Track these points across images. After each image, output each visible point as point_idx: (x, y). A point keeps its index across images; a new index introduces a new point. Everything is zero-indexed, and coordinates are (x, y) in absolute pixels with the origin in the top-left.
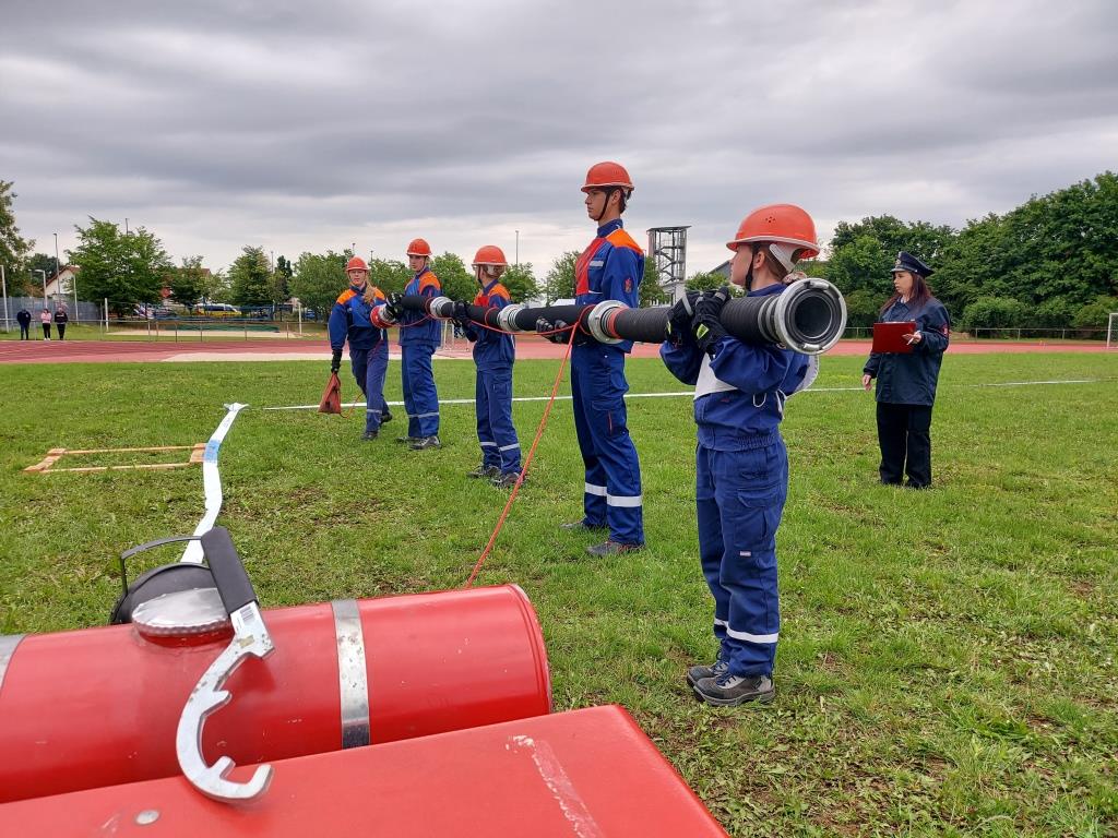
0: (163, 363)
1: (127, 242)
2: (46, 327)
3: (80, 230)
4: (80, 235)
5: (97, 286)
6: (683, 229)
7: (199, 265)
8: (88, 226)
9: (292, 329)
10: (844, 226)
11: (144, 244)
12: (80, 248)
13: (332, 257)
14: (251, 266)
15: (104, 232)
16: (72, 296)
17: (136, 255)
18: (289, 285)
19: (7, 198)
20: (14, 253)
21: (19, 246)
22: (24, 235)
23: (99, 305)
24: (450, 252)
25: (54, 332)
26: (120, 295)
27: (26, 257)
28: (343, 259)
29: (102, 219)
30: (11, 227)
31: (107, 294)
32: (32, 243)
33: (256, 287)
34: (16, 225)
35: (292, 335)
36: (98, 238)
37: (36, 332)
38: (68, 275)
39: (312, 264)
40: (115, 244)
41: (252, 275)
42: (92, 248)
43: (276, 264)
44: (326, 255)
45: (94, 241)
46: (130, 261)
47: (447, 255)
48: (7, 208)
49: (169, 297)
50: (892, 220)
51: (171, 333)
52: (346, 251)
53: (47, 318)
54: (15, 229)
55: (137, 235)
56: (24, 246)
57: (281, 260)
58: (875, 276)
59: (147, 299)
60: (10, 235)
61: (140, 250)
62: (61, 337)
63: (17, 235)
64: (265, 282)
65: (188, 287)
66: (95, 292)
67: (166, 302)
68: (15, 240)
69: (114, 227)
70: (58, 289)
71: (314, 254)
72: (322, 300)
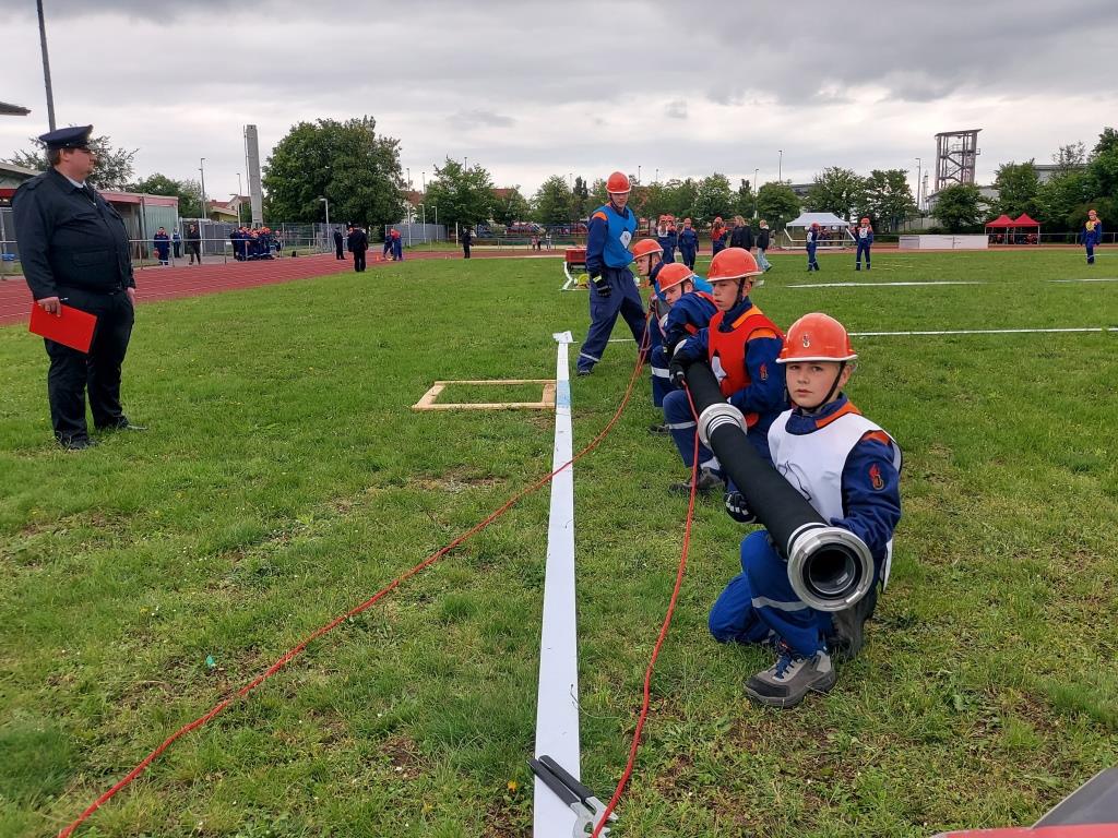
1: (469, 177)
3: (437, 169)
4: (437, 173)
6: (975, 133)
7: (517, 192)
11: (479, 176)
14: (554, 191)
15: (452, 169)
18: (584, 206)
19: (396, 151)
21: (403, 185)
22: (405, 177)
27: (407, 192)
29: (452, 160)
30: (398, 172)
32: (410, 182)
33: (559, 209)
34: (401, 170)
40: (459, 179)
41: (556, 199)
43: (574, 185)
45: (447, 178)
48: (397, 159)
54: (400, 173)
55: (474, 170)
56: (405, 185)
57: (579, 181)
60: (397, 177)
61: (476, 183)
63: (401, 177)
64: (565, 205)
65: (509, 212)
68: (400, 180)
69: (460, 166)
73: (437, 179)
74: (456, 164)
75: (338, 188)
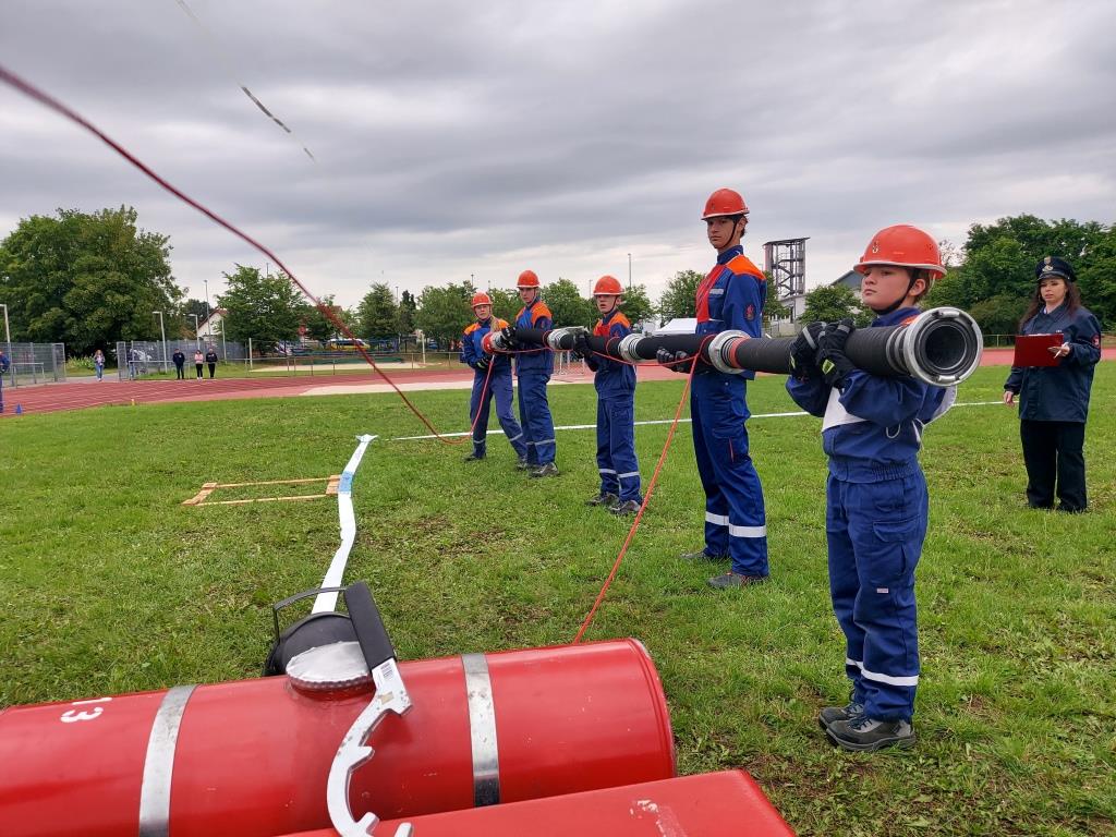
0: (299, 397)
1: (269, 285)
2: (199, 367)
3: (227, 276)
4: (228, 280)
5: (242, 327)
6: (801, 241)
7: (331, 303)
8: (234, 272)
9: (417, 359)
10: (978, 229)
11: (282, 286)
12: (228, 292)
13: (453, 289)
14: (379, 299)
15: (248, 276)
16: (220, 336)
17: (276, 297)
18: (413, 317)
19: (165, 251)
20: (171, 300)
21: (176, 293)
23: (245, 344)
24: (565, 278)
25: (206, 371)
26: (262, 334)
27: (181, 303)
28: (462, 290)
29: (246, 265)
30: (169, 277)
31: (250, 334)
32: (186, 290)
33: (383, 321)
34: (173, 274)
35: (416, 366)
36: (243, 282)
37: (190, 372)
38: (217, 318)
39: (434, 296)
40: (257, 287)
41: (379, 310)
42: (238, 291)
43: (400, 298)
44: (447, 288)
45: (240, 285)
46: (270, 302)
47: (562, 282)
48: (165, 260)
49: (306, 334)
50: (1031, 219)
51: (307, 368)
52: (465, 283)
53: (199, 358)
54: (172, 278)
55: (277, 278)
56: (180, 293)
57: (406, 294)
58: (1016, 279)
59: (285, 337)
60: (168, 283)
61: (279, 291)
62: (212, 376)
64: (391, 316)
65: (323, 323)
66: (241, 333)
67: (302, 339)
68: (171, 288)
69: (257, 272)
70: (209, 330)
71: (435, 287)
72: (445, 331)
73: (229, 288)
75: (79, 297)
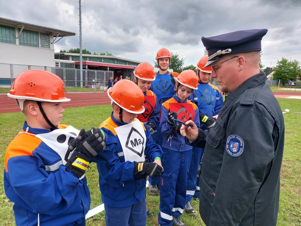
3: (278, 61)
11: (295, 64)
21: (261, 66)
27: (262, 69)
36: (282, 63)
38: (273, 73)
40: (286, 65)
46: (289, 69)
55: (293, 62)
59: (293, 80)
61: (293, 66)
67: (298, 80)
73: (278, 65)
74: (285, 60)
